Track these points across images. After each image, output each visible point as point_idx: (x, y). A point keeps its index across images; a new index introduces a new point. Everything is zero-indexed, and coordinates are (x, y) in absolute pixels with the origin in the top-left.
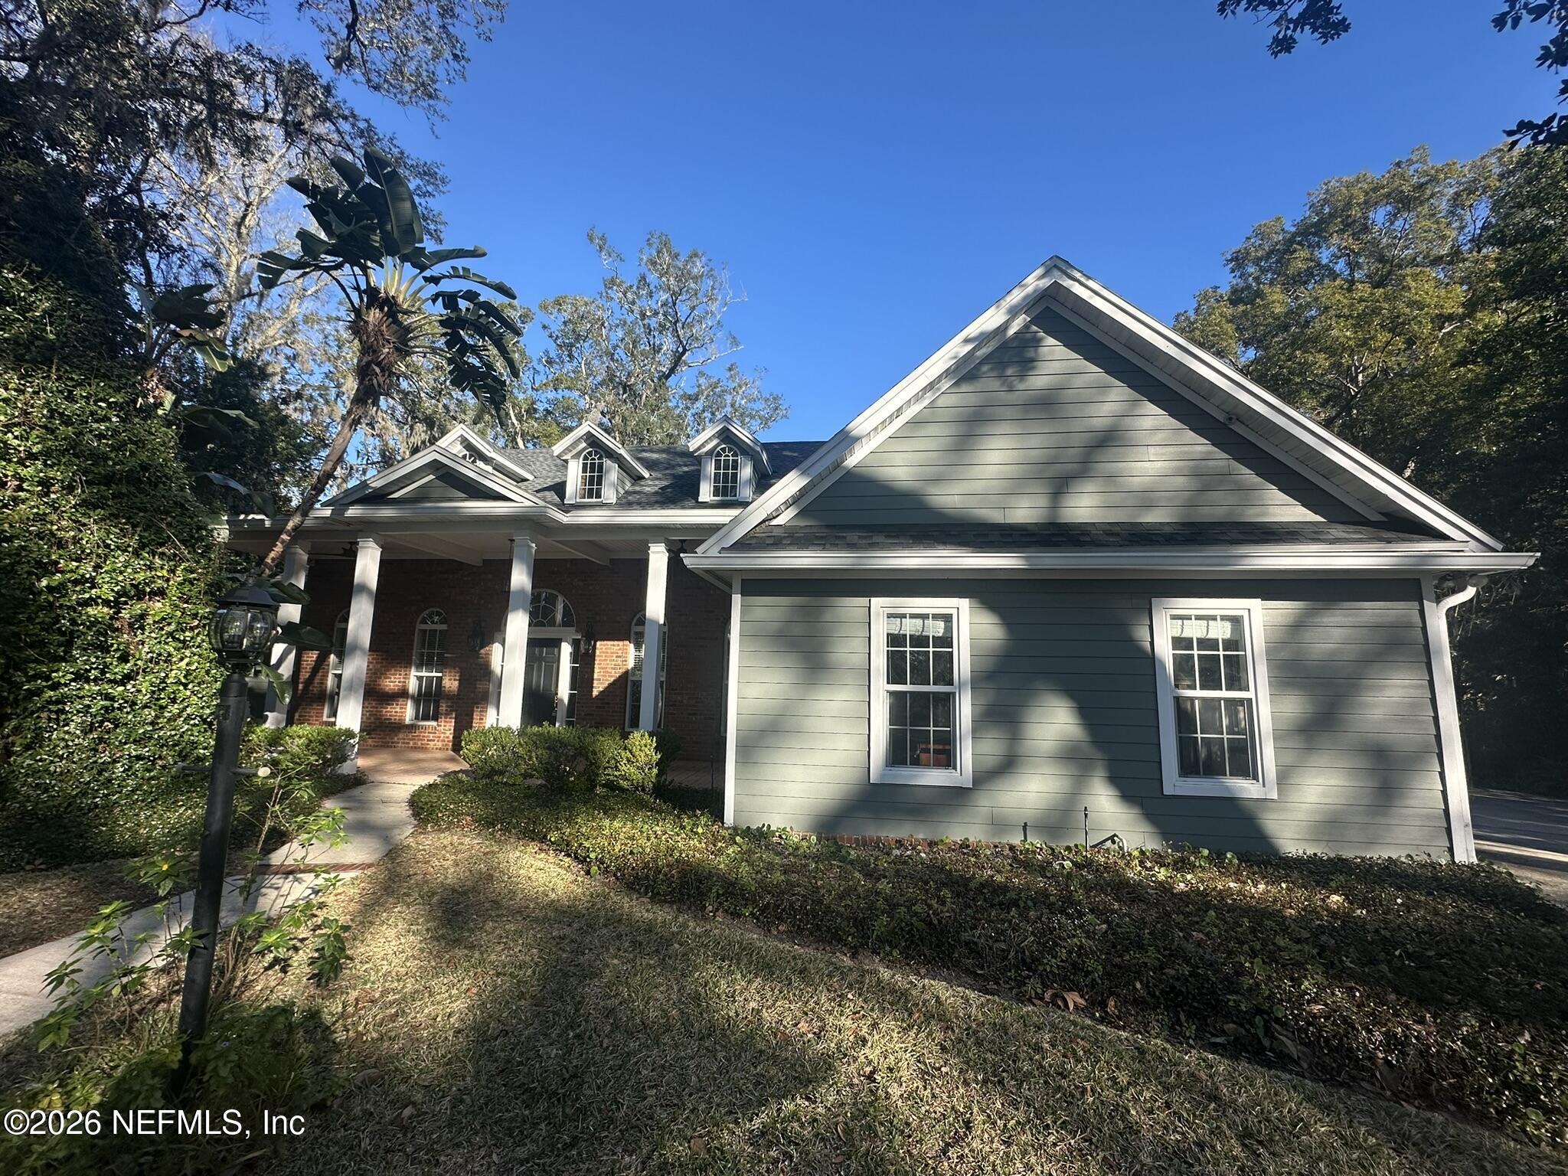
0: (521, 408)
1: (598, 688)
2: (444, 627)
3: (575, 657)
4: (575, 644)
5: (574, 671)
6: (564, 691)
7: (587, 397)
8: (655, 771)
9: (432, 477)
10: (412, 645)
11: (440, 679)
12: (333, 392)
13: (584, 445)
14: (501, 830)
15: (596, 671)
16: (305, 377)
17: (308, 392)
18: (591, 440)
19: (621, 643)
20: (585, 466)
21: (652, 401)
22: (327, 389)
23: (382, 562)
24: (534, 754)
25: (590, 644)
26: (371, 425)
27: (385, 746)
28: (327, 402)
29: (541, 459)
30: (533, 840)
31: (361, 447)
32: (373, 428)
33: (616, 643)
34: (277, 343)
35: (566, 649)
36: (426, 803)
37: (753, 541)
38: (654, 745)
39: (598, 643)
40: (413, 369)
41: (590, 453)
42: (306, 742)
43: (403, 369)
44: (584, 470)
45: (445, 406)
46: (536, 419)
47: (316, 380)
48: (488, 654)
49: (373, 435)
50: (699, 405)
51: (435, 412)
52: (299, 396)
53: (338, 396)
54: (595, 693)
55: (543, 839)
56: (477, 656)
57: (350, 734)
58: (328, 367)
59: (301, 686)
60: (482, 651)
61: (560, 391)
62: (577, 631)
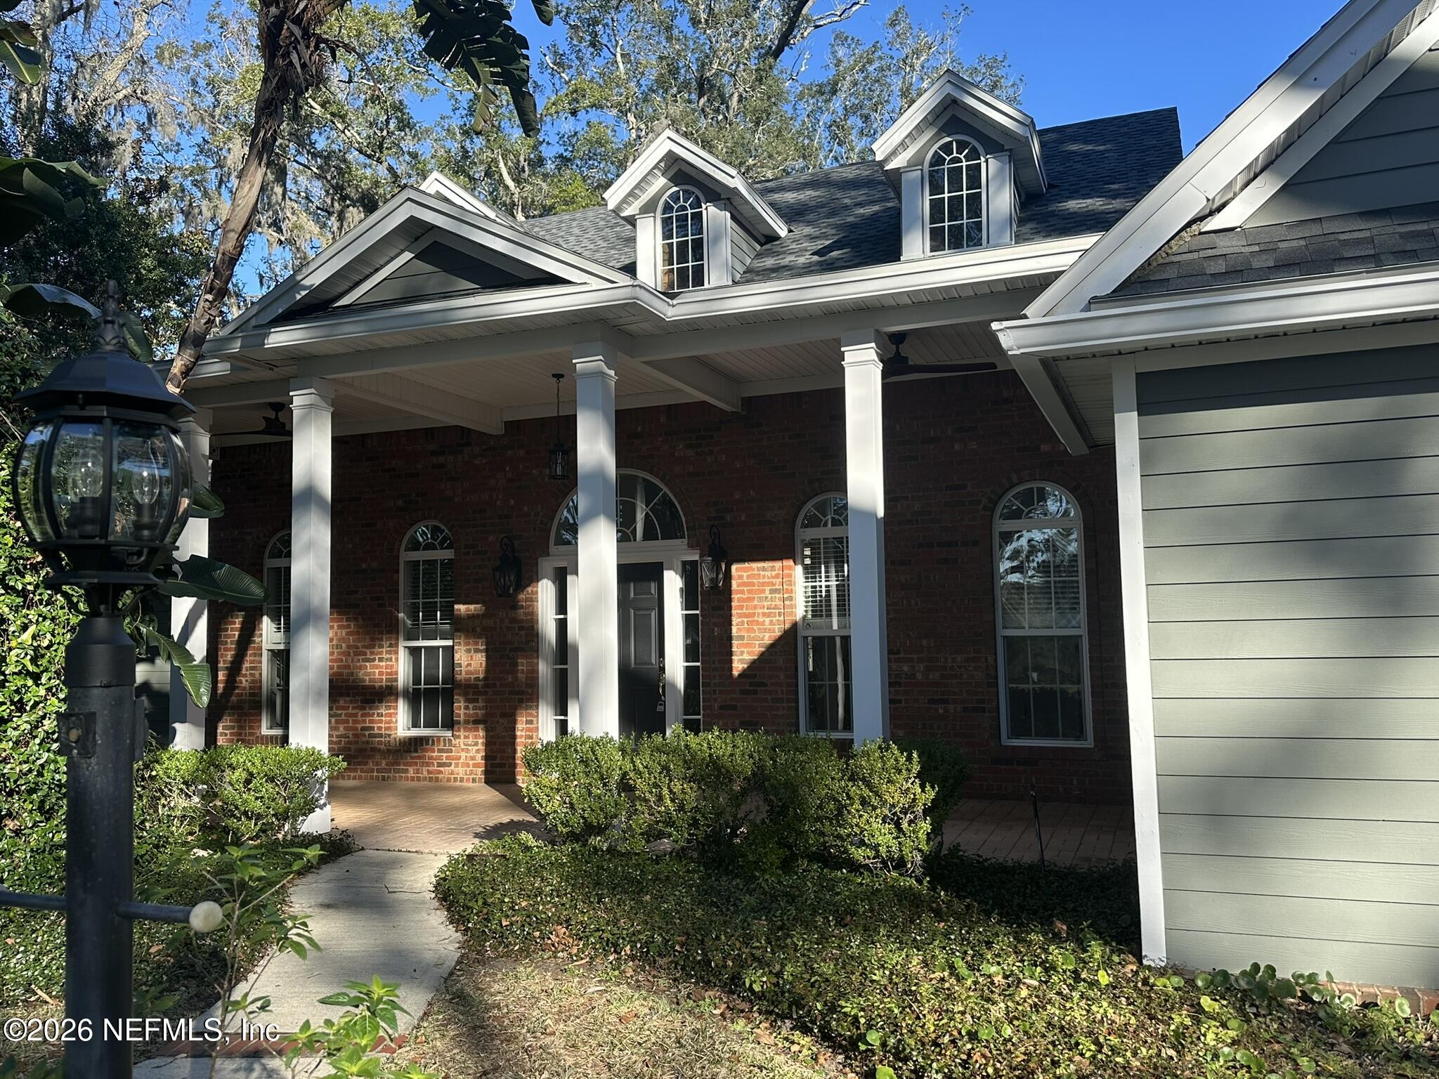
0: (517, 156)
1: (742, 658)
2: (448, 554)
3: (690, 596)
4: (690, 574)
5: (690, 622)
6: (675, 665)
7: (631, 117)
8: (925, 826)
9: (407, 256)
10: (397, 591)
11: (450, 651)
12: (212, 176)
13: (661, 181)
14: (633, 957)
15: (735, 620)
16: (170, 156)
17: (174, 181)
18: (677, 169)
19: (778, 564)
20: (666, 222)
21: (756, 101)
22: (202, 170)
23: (335, 441)
24: (665, 792)
25: (719, 568)
26: (276, 225)
27: (380, 784)
28: (206, 194)
29: (576, 231)
30: (708, 985)
31: (263, 268)
32: (279, 230)
33: (767, 564)
34: (120, 96)
35: (673, 583)
36: (474, 897)
37: (1171, 273)
38: (916, 768)
39: (734, 567)
40: (334, 109)
41: (675, 197)
42: (244, 775)
43: (318, 110)
44: (667, 235)
45: (390, 169)
46: (545, 176)
47: (186, 159)
48: (533, 600)
49: (280, 242)
50: (837, 104)
51: (376, 184)
52: (163, 186)
53: (221, 182)
54: (738, 666)
55: (733, 985)
56: (515, 606)
57: (314, 760)
58: (201, 132)
59: (221, 676)
60: (522, 596)
61: (581, 114)
62: (691, 546)
